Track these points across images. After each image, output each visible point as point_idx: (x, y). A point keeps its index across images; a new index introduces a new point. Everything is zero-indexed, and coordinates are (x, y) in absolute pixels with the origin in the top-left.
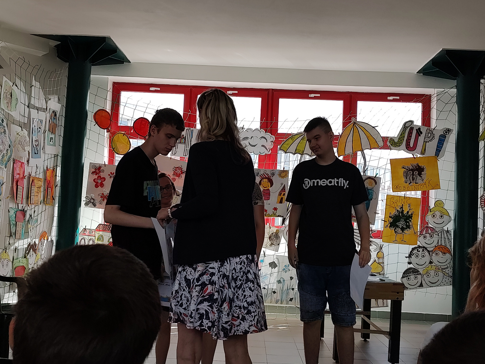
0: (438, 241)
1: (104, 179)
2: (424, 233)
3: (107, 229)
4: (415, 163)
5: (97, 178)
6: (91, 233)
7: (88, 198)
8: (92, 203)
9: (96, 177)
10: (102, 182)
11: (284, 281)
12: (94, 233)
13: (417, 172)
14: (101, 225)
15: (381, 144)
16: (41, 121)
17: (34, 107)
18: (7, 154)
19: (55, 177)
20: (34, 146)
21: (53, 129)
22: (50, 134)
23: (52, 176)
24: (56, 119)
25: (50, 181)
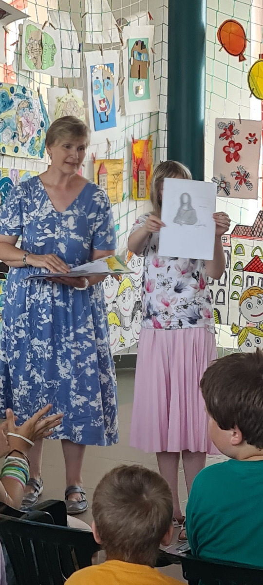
1: (240, 146)
3: (249, 233)
5: (228, 145)
6: (226, 241)
7: (216, 181)
8: (224, 188)
9: (226, 143)
10: (236, 151)
12: (228, 241)
14: (240, 227)
16: (111, 66)
17: (93, 47)
18: (39, 139)
19: (154, 151)
20: (99, 111)
21: (139, 71)
22: (135, 81)
23: (147, 151)
24: (147, 53)
25: (141, 159)
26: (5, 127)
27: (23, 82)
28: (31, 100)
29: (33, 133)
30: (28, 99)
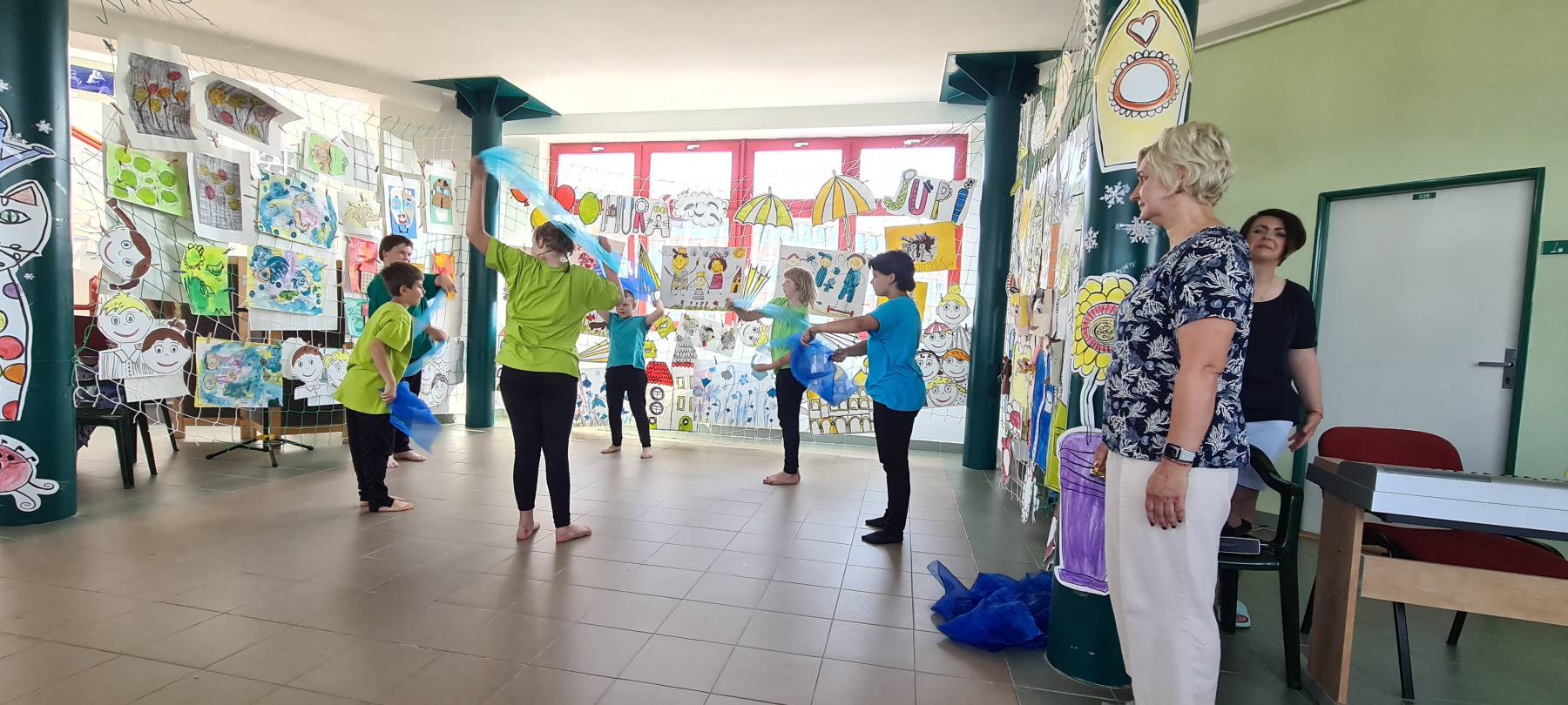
0: (952, 342)
2: (932, 331)
4: (921, 233)
11: (741, 395)
13: (924, 246)
15: (874, 206)
16: (413, 191)
17: (391, 172)
18: (323, 230)
19: (456, 265)
20: (398, 222)
21: (443, 203)
22: (437, 210)
23: (450, 263)
24: (449, 190)
25: (443, 269)
26: (278, 213)
27: (303, 179)
28: (312, 196)
29: (315, 223)
30: (308, 193)
